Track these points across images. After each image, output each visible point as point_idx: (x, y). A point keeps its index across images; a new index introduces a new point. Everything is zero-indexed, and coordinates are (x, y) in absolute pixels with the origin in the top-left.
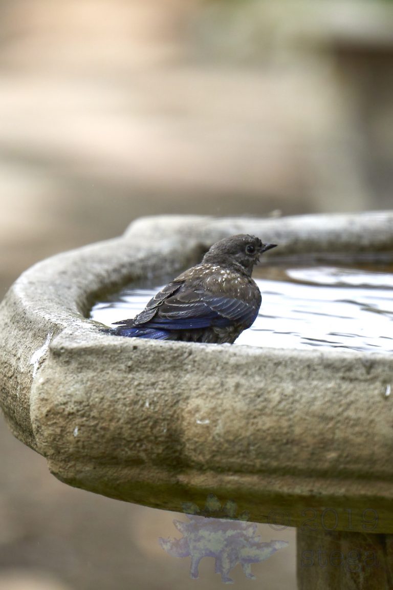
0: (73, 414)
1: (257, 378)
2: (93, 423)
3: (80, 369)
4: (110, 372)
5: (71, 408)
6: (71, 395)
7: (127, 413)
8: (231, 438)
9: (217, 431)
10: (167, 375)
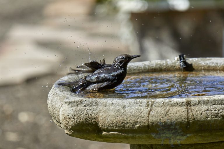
0: (71, 118)
1: (117, 107)
2: (76, 120)
3: (72, 107)
4: (80, 107)
5: (70, 117)
6: (70, 113)
7: (85, 117)
8: (112, 122)
9: (108, 121)
10: (94, 107)
